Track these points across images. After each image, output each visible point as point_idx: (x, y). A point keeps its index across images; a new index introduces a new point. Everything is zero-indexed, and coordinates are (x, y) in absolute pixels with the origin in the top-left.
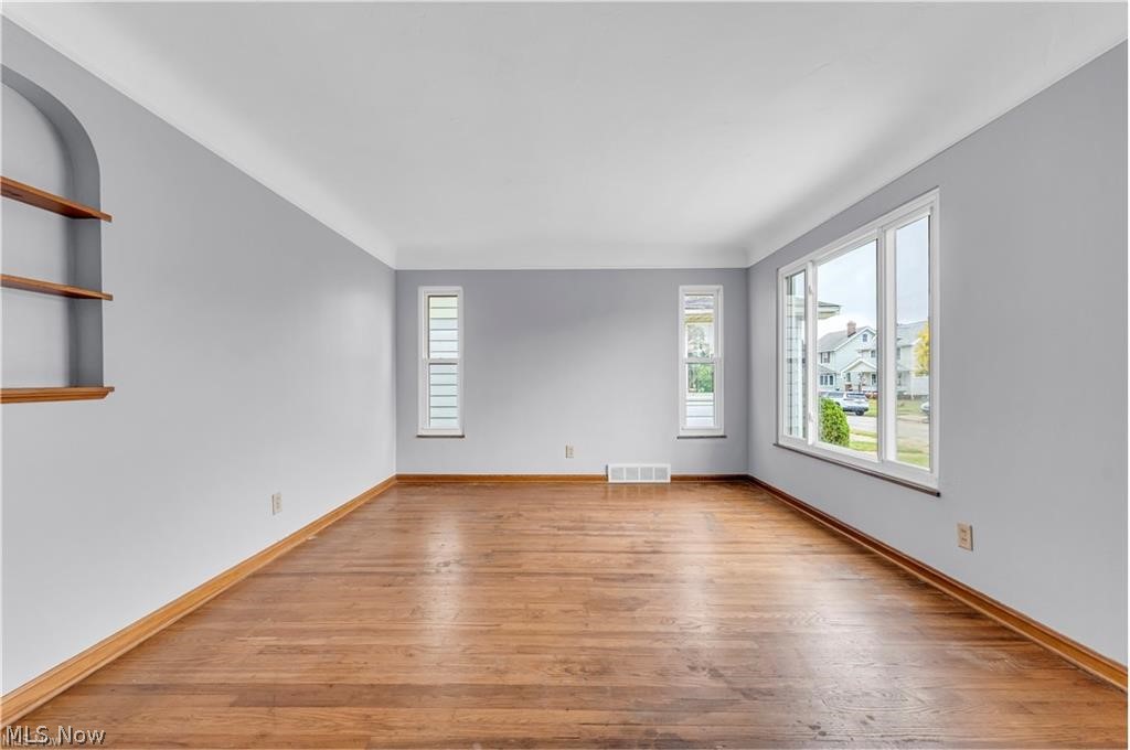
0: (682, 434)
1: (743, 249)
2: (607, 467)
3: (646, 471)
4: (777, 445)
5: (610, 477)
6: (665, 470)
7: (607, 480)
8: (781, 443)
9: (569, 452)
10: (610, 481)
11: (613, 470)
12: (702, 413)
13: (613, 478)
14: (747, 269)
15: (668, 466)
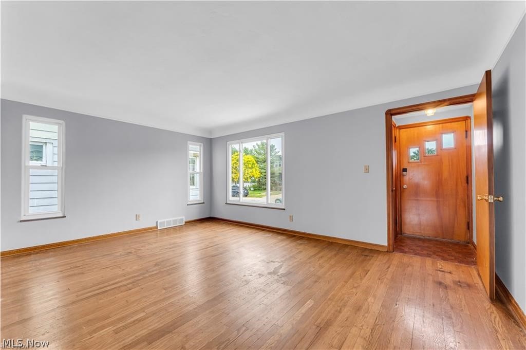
0: (189, 203)
1: (210, 131)
2: (157, 222)
3: (175, 221)
4: (226, 203)
5: (158, 227)
6: (182, 219)
7: (157, 228)
8: (228, 202)
9: (137, 217)
10: (159, 228)
11: (160, 223)
12: (195, 194)
13: (160, 227)
14: (211, 139)
15: (184, 217)
